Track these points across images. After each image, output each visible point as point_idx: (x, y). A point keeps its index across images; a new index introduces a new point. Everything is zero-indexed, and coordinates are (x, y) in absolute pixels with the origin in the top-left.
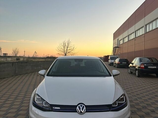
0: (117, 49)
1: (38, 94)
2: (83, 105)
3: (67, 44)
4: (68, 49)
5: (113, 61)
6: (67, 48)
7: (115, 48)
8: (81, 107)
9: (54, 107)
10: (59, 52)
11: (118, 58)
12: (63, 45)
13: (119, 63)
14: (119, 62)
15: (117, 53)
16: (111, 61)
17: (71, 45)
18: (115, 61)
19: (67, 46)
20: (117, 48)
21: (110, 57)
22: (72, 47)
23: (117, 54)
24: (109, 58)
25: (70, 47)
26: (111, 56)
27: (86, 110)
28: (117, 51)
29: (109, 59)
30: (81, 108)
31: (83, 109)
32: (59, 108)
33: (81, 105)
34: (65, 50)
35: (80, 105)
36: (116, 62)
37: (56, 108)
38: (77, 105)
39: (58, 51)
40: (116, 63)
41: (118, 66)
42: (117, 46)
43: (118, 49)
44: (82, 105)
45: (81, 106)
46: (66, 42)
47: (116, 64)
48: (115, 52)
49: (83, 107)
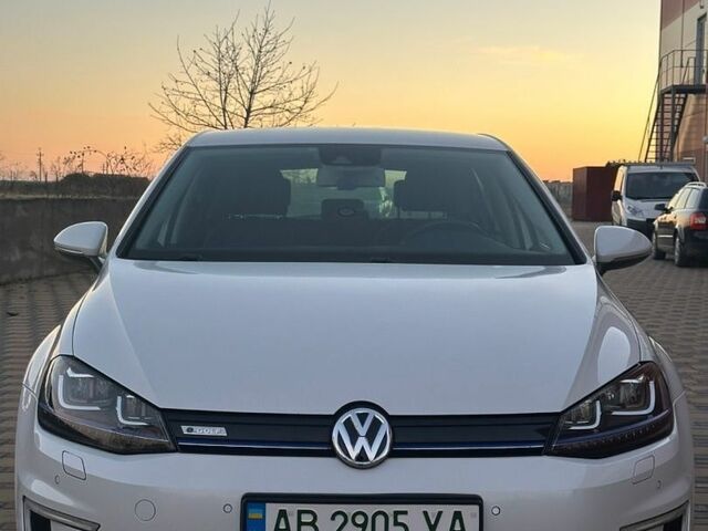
0: (690, 108)
1: (72, 357)
2: (373, 414)
3: (246, 61)
4: (256, 105)
5: (647, 209)
6: (245, 94)
7: (671, 99)
8: (363, 423)
9: (186, 423)
10: (174, 129)
11: (693, 178)
12: (212, 67)
13: (702, 221)
14: (697, 214)
15: (687, 140)
16: (634, 211)
17: (288, 64)
18: (668, 212)
19: (247, 77)
20: (692, 98)
21: (629, 176)
22: (298, 84)
23: (686, 153)
24: (619, 184)
25: (278, 86)
26: (634, 170)
27: (392, 445)
28: (687, 120)
29: (618, 196)
30: (362, 430)
31: (371, 437)
32: (220, 431)
33: (361, 411)
34: (230, 108)
35: (351, 415)
36: (669, 218)
37: (199, 431)
38: (333, 413)
39: (173, 117)
40: (671, 224)
41: (689, 252)
42: (689, 77)
43: (697, 105)
44: (367, 414)
45: (362, 418)
46: (238, 40)
47: (675, 232)
48: (675, 135)
49: (376, 425)
